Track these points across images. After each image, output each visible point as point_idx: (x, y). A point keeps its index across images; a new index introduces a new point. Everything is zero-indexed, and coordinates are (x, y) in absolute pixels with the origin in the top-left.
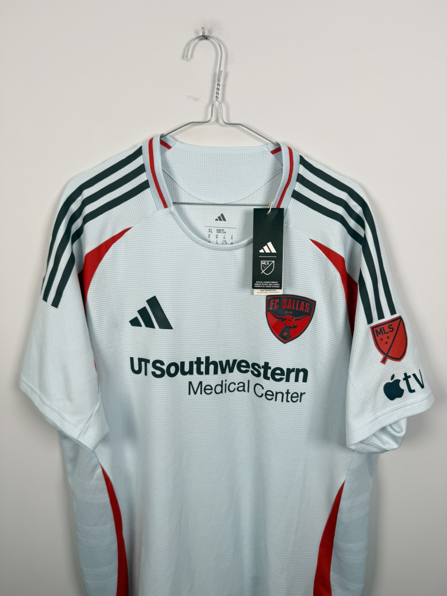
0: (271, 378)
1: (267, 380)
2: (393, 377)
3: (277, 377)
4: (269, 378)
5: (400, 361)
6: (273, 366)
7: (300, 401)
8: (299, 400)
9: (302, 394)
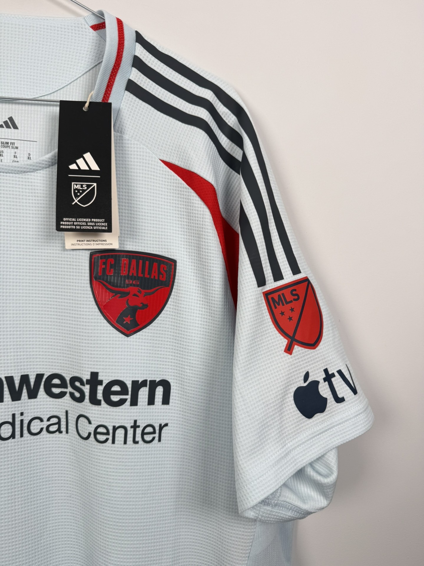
0: (103, 402)
1: (97, 406)
2: (307, 376)
3: (115, 398)
4: (100, 401)
5: (314, 348)
6: (105, 378)
7: (160, 440)
8: (157, 439)
9: (161, 427)
